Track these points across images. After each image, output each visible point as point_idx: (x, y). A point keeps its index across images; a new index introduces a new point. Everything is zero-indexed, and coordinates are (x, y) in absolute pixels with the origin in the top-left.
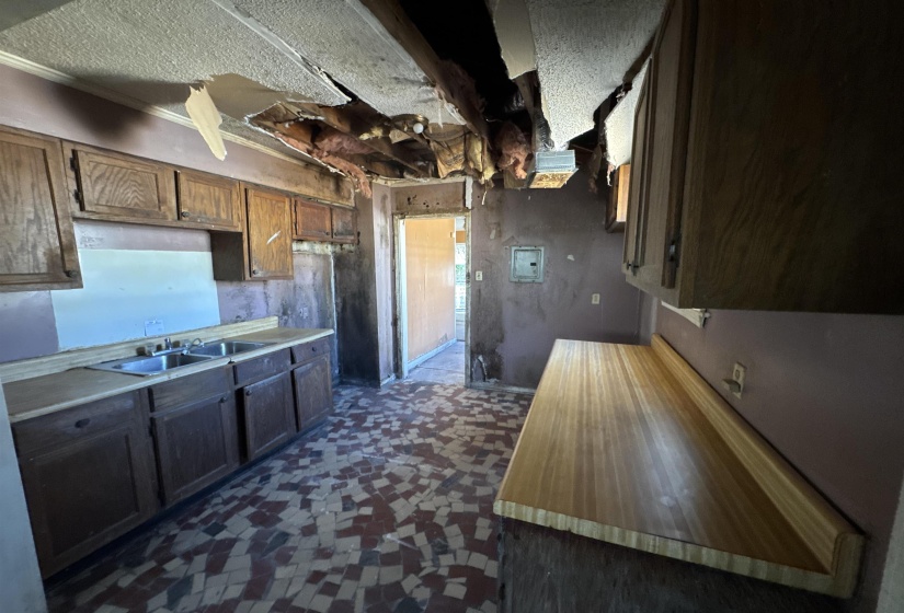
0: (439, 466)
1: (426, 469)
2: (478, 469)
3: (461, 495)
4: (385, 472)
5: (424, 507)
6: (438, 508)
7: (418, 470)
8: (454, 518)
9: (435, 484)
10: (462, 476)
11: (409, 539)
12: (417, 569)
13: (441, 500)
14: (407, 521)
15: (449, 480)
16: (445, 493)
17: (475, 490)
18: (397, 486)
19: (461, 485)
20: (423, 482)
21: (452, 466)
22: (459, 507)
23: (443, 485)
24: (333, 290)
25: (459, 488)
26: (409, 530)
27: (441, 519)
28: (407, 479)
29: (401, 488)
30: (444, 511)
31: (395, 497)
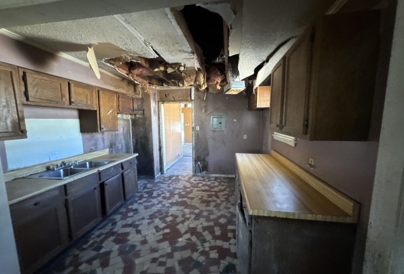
0: (192, 209)
1: (187, 211)
2: (208, 208)
3: (205, 219)
4: (170, 214)
5: (192, 226)
6: (197, 226)
7: (184, 212)
8: (205, 229)
9: (193, 216)
10: (203, 212)
11: (189, 239)
12: (197, 250)
13: (197, 222)
14: (186, 232)
15: (198, 214)
16: (198, 219)
17: (210, 217)
18: (177, 219)
19: (204, 216)
20: (187, 216)
21: (198, 208)
22: (206, 224)
23: (196, 216)
24: (131, 135)
25: (203, 217)
26: (188, 236)
27: (199, 229)
28: (180, 215)
29: (179, 220)
30: (200, 227)
31: (178, 224)
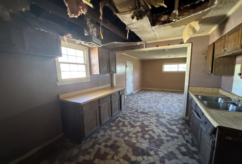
0: (129, 141)
1: (134, 141)
3: (124, 131)
4: (147, 140)
5: (133, 129)
6: (130, 128)
7: (137, 141)
8: (127, 126)
9: (131, 135)
10: (122, 136)
11: (135, 124)
17: (120, 132)
18: (142, 135)
19: (123, 133)
20: (134, 136)
21: (125, 141)
22: (125, 128)
28: (139, 137)
31: (141, 132)
